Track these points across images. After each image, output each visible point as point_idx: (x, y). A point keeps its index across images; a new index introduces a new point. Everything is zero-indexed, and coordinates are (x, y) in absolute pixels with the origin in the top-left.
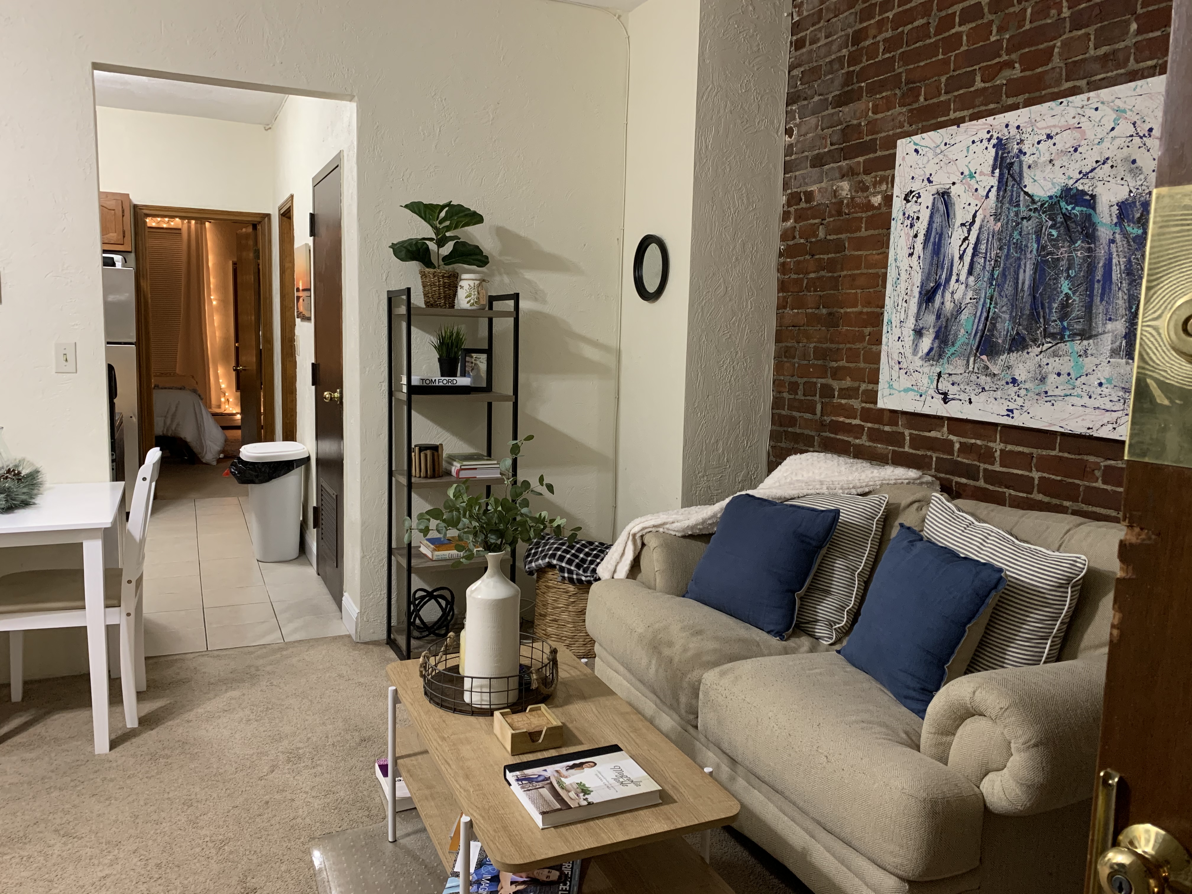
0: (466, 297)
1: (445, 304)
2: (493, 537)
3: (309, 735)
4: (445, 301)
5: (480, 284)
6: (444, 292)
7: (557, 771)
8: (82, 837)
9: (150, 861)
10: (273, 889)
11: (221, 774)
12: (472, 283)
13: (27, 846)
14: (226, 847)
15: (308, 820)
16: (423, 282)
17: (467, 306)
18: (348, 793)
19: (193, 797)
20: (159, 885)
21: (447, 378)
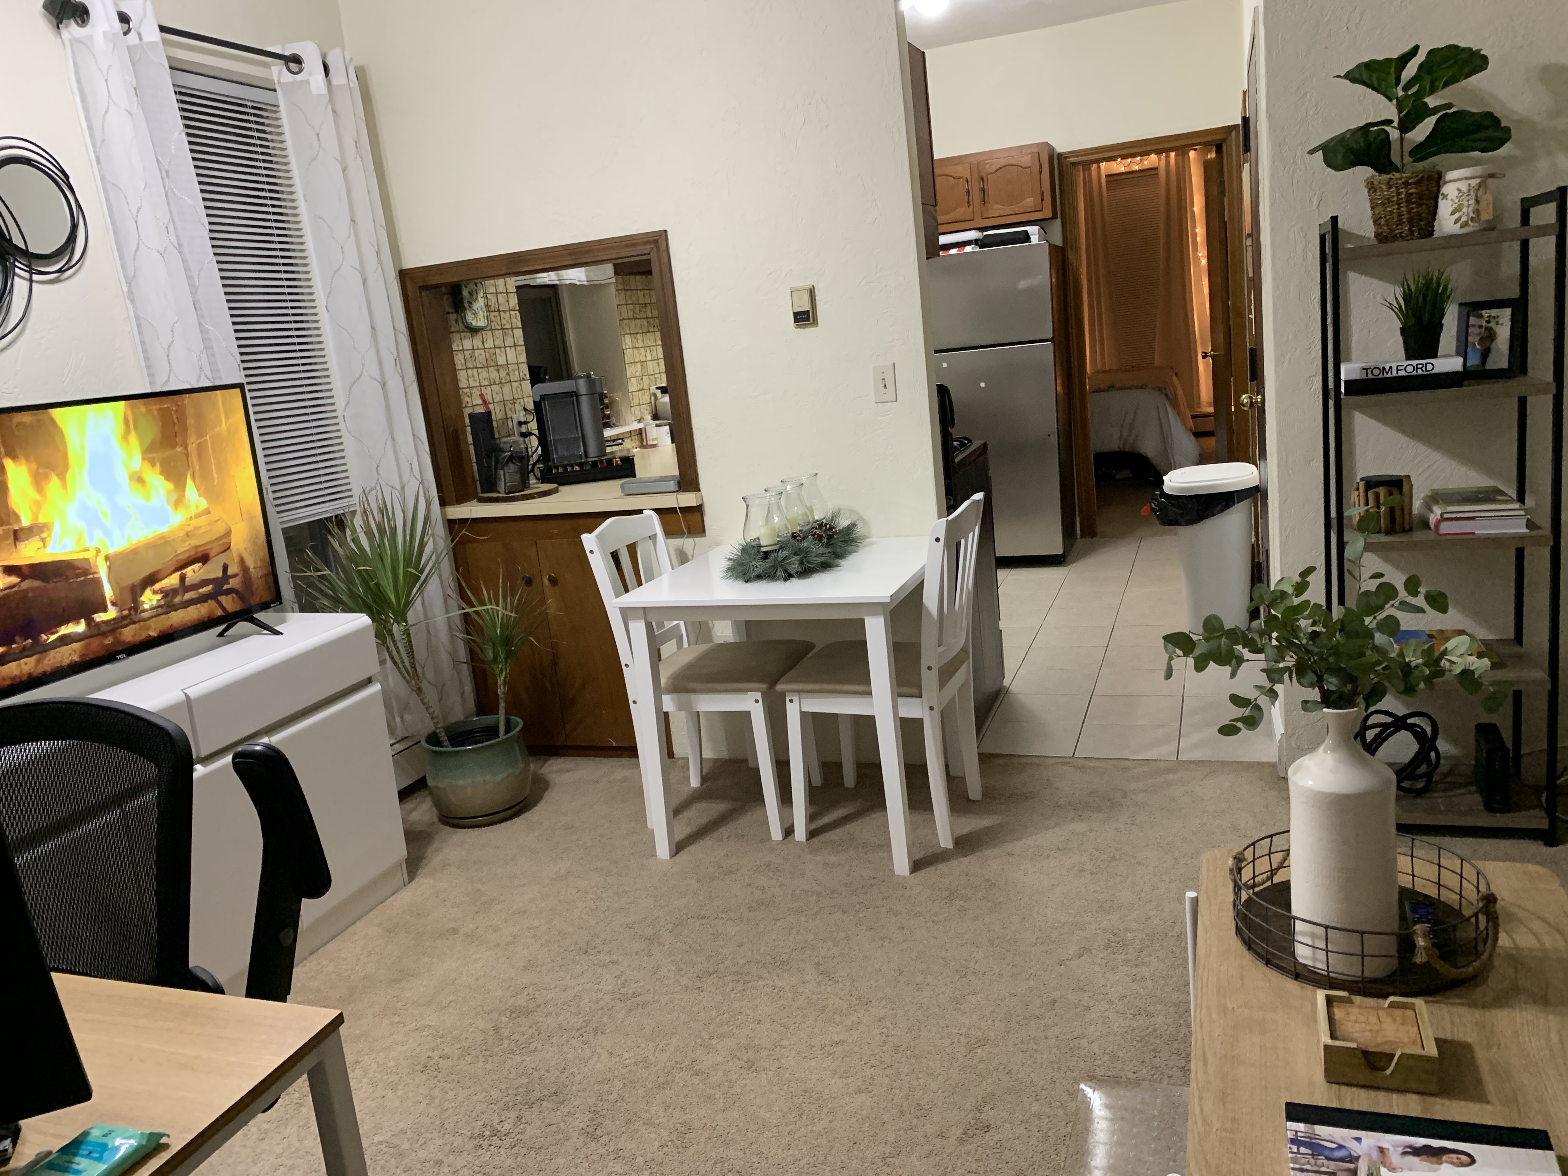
0: (1452, 214)
1: (1411, 232)
2: (1333, 680)
3: (1152, 913)
4: (1411, 226)
5: (1480, 185)
6: (1409, 212)
7: (1382, 1150)
8: (838, 982)
9: (890, 1039)
10: (1010, 1136)
11: (1016, 941)
12: (1463, 186)
13: (785, 974)
14: (979, 1051)
15: (1095, 1048)
16: (1371, 200)
17: (1456, 229)
18: (1168, 1021)
19: (972, 964)
20: (887, 1076)
21: (1414, 362)
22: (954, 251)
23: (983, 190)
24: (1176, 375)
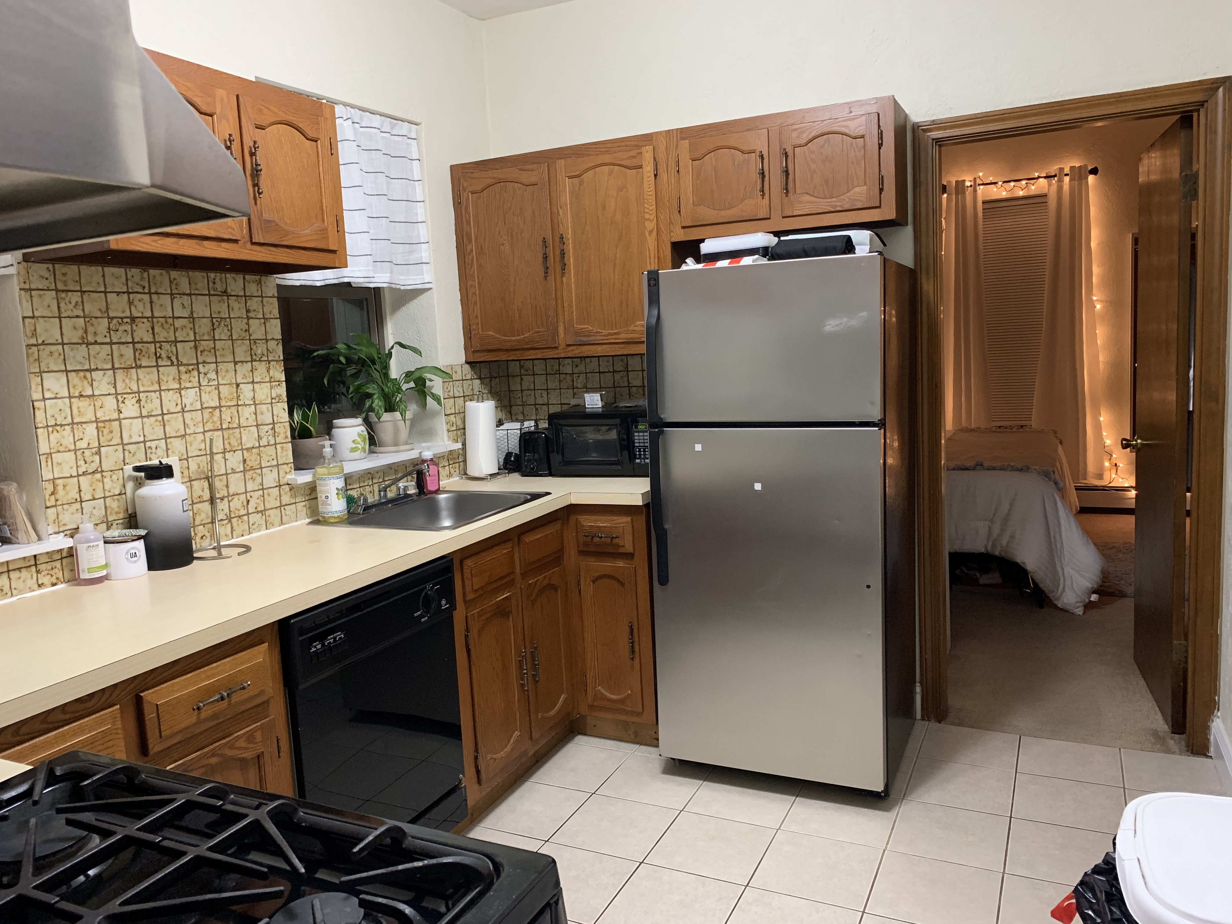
22: (723, 263)
23: (787, 173)
24: (1061, 443)
